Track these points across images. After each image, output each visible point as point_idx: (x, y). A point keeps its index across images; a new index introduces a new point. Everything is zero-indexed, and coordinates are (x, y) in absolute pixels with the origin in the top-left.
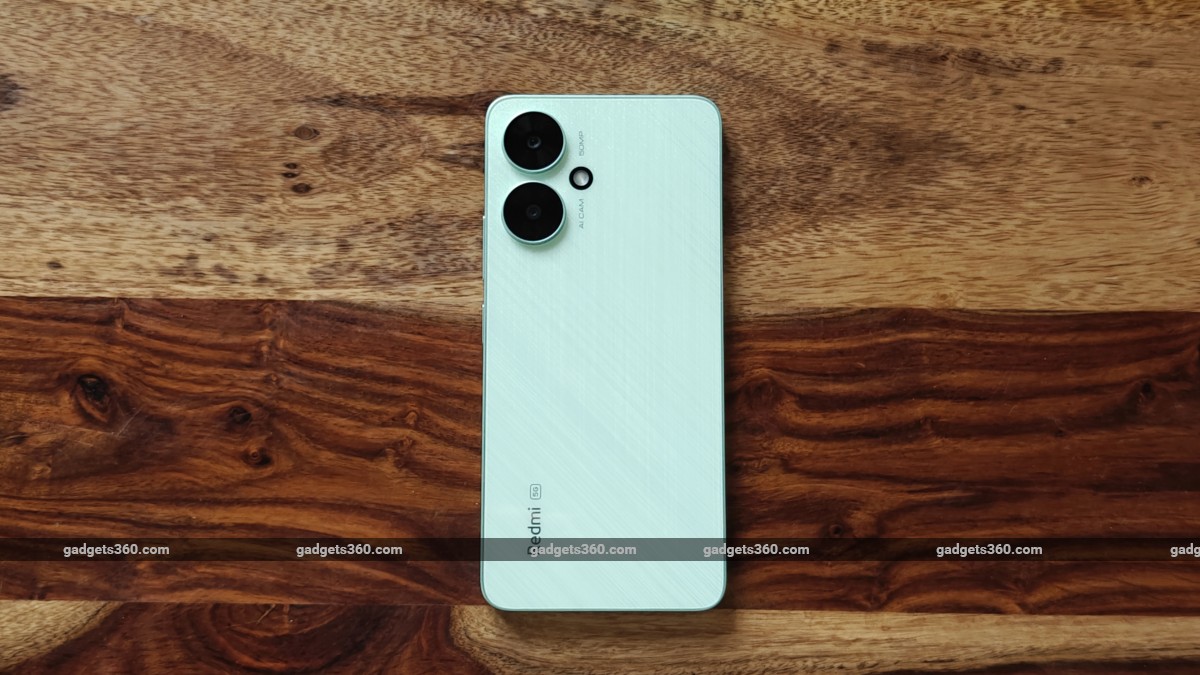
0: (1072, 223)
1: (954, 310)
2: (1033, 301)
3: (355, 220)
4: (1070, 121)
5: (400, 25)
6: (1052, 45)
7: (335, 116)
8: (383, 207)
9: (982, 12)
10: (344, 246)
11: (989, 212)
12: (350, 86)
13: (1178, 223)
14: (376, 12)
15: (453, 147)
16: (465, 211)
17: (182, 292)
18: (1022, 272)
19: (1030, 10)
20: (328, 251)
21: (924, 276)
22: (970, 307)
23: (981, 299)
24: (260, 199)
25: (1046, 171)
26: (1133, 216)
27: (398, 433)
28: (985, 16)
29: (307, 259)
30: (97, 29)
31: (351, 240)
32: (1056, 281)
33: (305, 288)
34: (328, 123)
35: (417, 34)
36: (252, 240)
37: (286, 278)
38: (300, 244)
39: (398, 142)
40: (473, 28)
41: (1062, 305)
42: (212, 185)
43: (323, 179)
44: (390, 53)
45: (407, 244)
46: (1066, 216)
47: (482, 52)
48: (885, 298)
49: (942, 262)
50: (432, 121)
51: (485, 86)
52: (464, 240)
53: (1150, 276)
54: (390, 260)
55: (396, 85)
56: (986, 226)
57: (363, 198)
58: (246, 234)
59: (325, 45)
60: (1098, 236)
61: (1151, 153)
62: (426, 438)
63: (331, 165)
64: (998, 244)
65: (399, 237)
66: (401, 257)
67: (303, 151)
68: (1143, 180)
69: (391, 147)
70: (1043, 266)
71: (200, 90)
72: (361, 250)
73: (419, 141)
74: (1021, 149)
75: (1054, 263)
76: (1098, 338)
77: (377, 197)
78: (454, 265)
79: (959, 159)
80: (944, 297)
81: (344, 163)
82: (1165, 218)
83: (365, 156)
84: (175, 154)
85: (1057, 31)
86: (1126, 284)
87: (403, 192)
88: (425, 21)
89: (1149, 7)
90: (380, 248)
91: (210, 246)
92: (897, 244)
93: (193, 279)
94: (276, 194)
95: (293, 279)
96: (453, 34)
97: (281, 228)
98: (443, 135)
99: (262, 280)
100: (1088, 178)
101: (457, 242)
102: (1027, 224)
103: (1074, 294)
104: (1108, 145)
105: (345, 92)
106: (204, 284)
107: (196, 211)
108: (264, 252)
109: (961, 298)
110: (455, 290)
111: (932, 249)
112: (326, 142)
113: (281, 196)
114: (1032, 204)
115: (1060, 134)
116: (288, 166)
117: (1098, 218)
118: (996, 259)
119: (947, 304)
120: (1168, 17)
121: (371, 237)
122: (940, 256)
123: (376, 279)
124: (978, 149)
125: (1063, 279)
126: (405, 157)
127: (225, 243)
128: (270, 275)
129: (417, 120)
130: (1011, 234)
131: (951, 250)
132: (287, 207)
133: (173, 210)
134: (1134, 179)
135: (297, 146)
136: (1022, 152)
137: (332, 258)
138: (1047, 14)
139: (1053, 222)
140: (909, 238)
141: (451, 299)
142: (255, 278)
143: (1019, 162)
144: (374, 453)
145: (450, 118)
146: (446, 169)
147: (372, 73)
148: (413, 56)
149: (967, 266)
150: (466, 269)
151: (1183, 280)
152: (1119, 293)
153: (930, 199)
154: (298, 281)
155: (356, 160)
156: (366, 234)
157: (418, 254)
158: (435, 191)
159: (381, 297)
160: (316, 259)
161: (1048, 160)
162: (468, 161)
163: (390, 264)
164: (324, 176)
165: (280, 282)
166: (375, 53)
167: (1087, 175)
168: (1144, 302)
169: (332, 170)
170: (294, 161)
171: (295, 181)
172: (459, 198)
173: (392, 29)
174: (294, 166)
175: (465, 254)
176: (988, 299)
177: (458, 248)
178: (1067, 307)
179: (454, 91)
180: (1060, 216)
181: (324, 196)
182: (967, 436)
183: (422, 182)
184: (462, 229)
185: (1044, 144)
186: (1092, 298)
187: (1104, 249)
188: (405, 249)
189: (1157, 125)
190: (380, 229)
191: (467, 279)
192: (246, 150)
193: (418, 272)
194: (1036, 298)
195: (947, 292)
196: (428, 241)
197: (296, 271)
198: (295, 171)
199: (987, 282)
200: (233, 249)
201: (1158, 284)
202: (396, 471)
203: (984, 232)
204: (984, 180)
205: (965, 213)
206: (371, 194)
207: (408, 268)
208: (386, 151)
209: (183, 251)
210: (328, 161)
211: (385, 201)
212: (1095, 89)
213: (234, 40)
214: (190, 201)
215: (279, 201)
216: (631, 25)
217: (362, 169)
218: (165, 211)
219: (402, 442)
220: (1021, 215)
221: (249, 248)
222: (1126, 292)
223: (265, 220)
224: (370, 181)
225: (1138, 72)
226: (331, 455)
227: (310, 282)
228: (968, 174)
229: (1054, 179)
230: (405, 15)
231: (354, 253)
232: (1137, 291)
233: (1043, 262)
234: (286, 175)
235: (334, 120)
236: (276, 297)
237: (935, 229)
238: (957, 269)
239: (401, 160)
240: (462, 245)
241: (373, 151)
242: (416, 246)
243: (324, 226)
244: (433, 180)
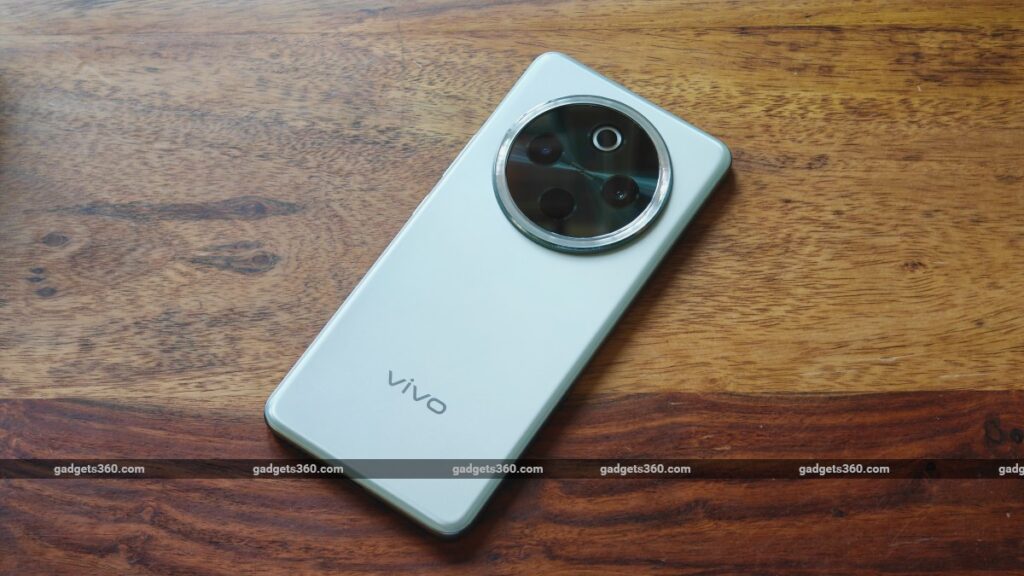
0: (844, 308)
1: (725, 394)
2: (807, 383)
3: (100, 320)
4: (838, 213)
5: (156, 139)
6: (816, 143)
7: (84, 223)
8: (129, 307)
9: (744, 115)
10: (86, 345)
11: (757, 299)
12: (104, 195)
13: (954, 306)
15: (205, 250)
16: (215, 309)
18: (793, 356)
19: (793, 113)
20: (69, 350)
21: (692, 361)
22: (740, 391)
23: (750, 382)
25: (813, 259)
26: (907, 300)
27: (132, 528)
28: (748, 119)
29: (48, 358)
31: (94, 340)
32: (829, 364)
33: (43, 387)
34: (77, 230)
35: (174, 147)
37: (23, 378)
38: (41, 344)
39: (149, 246)
40: (230, 140)
41: (837, 388)
43: (69, 283)
44: (145, 164)
45: (153, 342)
46: (837, 301)
47: (239, 161)
48: (652, 383)
49: (711, 347)
50: (185, 226)
51: (240, 193)
52: (211, 337)
53: (928, 356)
54: (135, 358)
55: (150, 193)
56: (755, 312)
57: (110, 299)
59: (79, 160)
60: (870, 320)
61: (925, 240)
62: (162, 533)
63: (79, 269)
64: (769, 329)
65: (144, 336)
66: (146, 355)
67: (51, 257)
68: (915, 266)
69: (141, 250)
70: (816, 349)
72: (103, 349)
73: (170, 245)
74: (788, 239)
75: (825, 346)
76: (877, 418)
77: (123, 298)
78: (201, 361)
79: (726, 250)
80: (713, 381)
81: (92, 267)
82: (941, 301)
83: (115, 260)
85: (821, 130)
86: (903, 366)
87: (150, 292)
88: (181, 135)
89: (915, 106)
90: (124, 346)
92: (663, 331)
94: (20, 297)
95: (31, 379)
96: (211, 146)
97: (23, 329)
98: (195, 238)
100: (858, 264)
101: (204, 339)
102: (797, 310)
103: (849, 374)
104: (878, 234)
105: (99, 202)
109: (731, 381)
110: (201, 386)
111: (700, 335)
112: (74, 248)
113: (25, 299)
114: (801, 291)
115: (827, 225)
116: (34, 271)
117: (872, 303)
118: (767, 343)
119: (717, 388)
120: (935, 115)
121: (116, 336)
122: (710, 343)
123: (118, 376)
124: (742, 241)
125: (837, 360)
126: (155, 260)
128: (7, 375)
129: (170, 226)
130: (781, 319)
131: (719, 335)
132: (30, 309)
134: (907, 265)
135: (46, 252)
136: (789, 242)
137: (73, 358)
138: (810, 115)
139: (824, 307)
140: (676, 325)
141: (197, 394)
143: (787, 252)
144: (106, 550)
145: (203, 222)
146: (198, 269)
147: (126, 182)
148: (168, 167)
149: (735, 350)
150: (213, 364)
151: (962, 360)
152: (897, 374)
153: (695, 288)
154: (37, 380)
155: (105, 264)
156: (111, 334)
157: (164, 351)
158: (185, 291)
159: (121, 394)
160: (57, 359)
161: (816, 249)
162: (220, 262)
163: (134, 361)
164: (70, 279)
165: (17, 381)
166: (130, 166)
167: (857, 263)
168: (922, 382)
169: (79, 274)
170: (41, 266)
171: (41, 285)
172: (210, 297)
173: (148, 143)
174: (41, 271)
175: (213, 350)
176: (759, 383)
177: (205, 344)
178: (844, 389)
179: (209, 197)
180: (831, 302)
181: (69, 299)
182: (741, 518)
183: (171, 282)
184: (212, 326)
185: (811, 234)
186: (867, 379)
187: (878, 331)
188: (151, 347)
189: (928, 214)
190: (126, 328)
191: (214, 374)
193: (163, 369)
194: (810, 379)
195: (717, 376)
196: (174, 338)
197: (34, 371)
198: (41, 276)
199: (759, 366)
201: (937, 364)
202: (128, 567)
203: (754, 318)
204: (751, 269)
205: (733, 300)
206: (117, 295)
207: (152, 365)
208: (136, 254)
210: (75, 266)
211: (132, 302)
212: (863, 183)
215: (22, 304)
216: (391, 134)
217: (111, 272)
219: (136, 537)
220: (789, 301)
222: (902, 373)
223: (6, 323)
224: (118, 284)
225: (907, 165)
226: (61, 554)
227: (50, 381)
228: (735, 264)
229: (824, 266)
230: (162, 130)
231: (97, 353)
232: (915, 371)
233: (815, 346)
234: (32, 280)
235: (84, 227)
236: (12, 396)
237: (702, 316)
238: (725, 354)
239: (151, 262)
240: (209, 341)
241: (122, 255)
242: (162, 343)
243: (67, 327)
244: (184, 280)
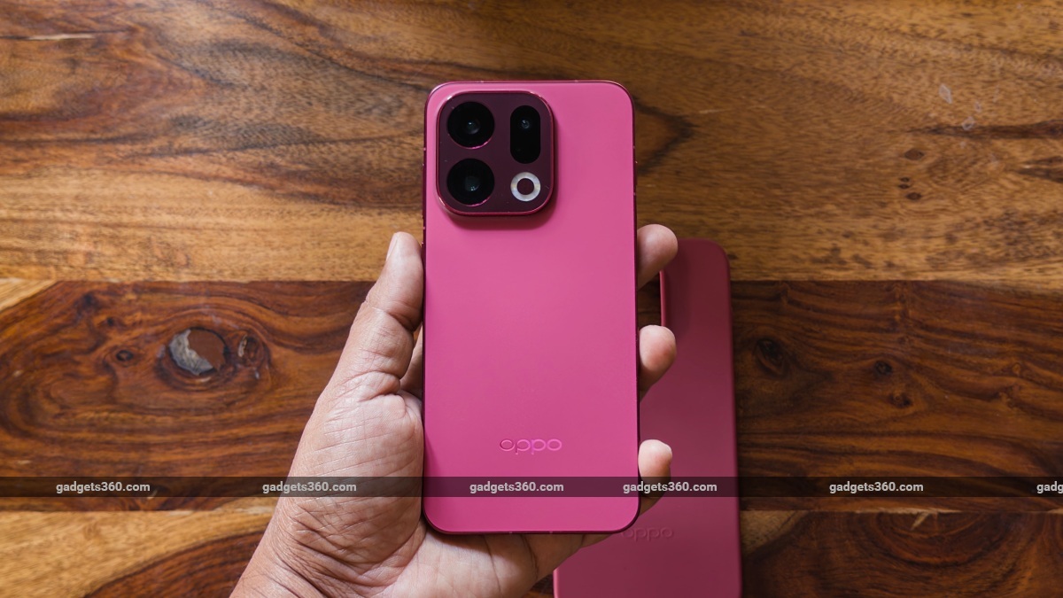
3: (958, 219)
5: (979, 73)
7: (935, 142)
8: (978, 209)
10: (950, 239)
12: (945, 119)
14: (959, 63)
15: (1028, 163)
16: (1042, 211)
17: (831, 276)
20: (938, 244)
24: (883, 205)
27: (1007, 381)
29: (924, 249)
30: (748, 81)
31: (958, 235)
33: (924, 271)
34: (930, 147)
35: (991, 79)
36: (880, 236)
37: (908, 264)
38: (916, 238)
39: (985, 160)
40: (1036, 73)
42: (846, 195)
43: (930, 189)
44: (973, 93)
45: (1000, 236)
47: (1044, 91)
50: (1010, 144)
51: (1049, 117)
52: (1043, 233)
54: (988, 249)
55: (980, 117)
57: (962, 202)
58: (874, 231)
59: (923, 89)
62: (1031, 385)
63: (936, 178)
65: (992, 232)
66: (996, 246)
67: (913, 169)
69: (980, 163)
71: (830, 125)
72: (963, 242)
73: (1000, 159)
77: (973, 202)
78: (1037, 252)
81: (945, 177)
83: (961, 171)
84: (815, 173)
87: (992, 197)
88: (997, 70)
90: (979, 240)
91: (849, 241)
93: (837, 265)
94: (896, 201)
95: (914, 265)
96: (1021, 78)
97: (901, 226)
98: (1019, 154)
99: (890, 265)
101: (1037, 234)
105: (942, 124)
106: (846, 269)
107: (836, 215)
108: (890, 244)
110: (1041, 271)
112: (929, 161)
113: (899, 202)
116: (902, 180)
121: (972, 232)
123: (978, 263)
126: (992, 172)
127: (860, 238)
128: (896, 261)
129: (999, 143)
132: (904, 210)
133: (817, 215)
135: (907, 165)
137: (943, 248)
141: (1037, 277)
142: (885, 264)
144: (991, 396)
145: (1024, 141)
146: (1025, 179)
147: (961, 108)
148: (990, 96)
150: (1046, 254)
154: (917, 266)
155: (954, 174)
156: (967, 230)
157: (1010, 244)
158: (1018, 196)
160: (930, 249)
162: (1042, 173)
163: (988, 252)
164: (930, 186)
165: (904, 267)
166: (962, 94)
169: (936, 182)
170: (908, 176)
171: (910, 191)
172: (1037, 201)
173: (973, 76)
174: (907, 180)
175: (1046, 243)
177: (1039, 238)
179: (1025, 121)
181: (933, 202)
183: (1007, 189)
184: (1043, 224)
188: (999, 240)
190: (978, 225)
191: (1050, 262)
192: (870, 168)
193: (1011, 258)
196: (1015, 233)
197: (916, 258)
198: (909, 184)
200: (866, 243)
202: (1010, 409)
207: (1002, 255)
208: (977, 166)
209: (828, 245)
210: (932, 175)
211: (979, 204)
213: (853, 87)
214: (830, 207)
215: (898, 206)
217: (960, 181)
218: (811, 216)
219: (1012, 388)
221: (879, 243)
223: (888, 220)
224: (967, 190)
227: (928, 267)
230: (982, 65)
231: (959, 245)
234: (902, 187)
235: (934, 145)
236: (902, 278)
239: (988, 173)
240: (1042, 236)
241: (966, 167)
242: (1007, 238)
243: (935, 224)
244: (1017, 188)
